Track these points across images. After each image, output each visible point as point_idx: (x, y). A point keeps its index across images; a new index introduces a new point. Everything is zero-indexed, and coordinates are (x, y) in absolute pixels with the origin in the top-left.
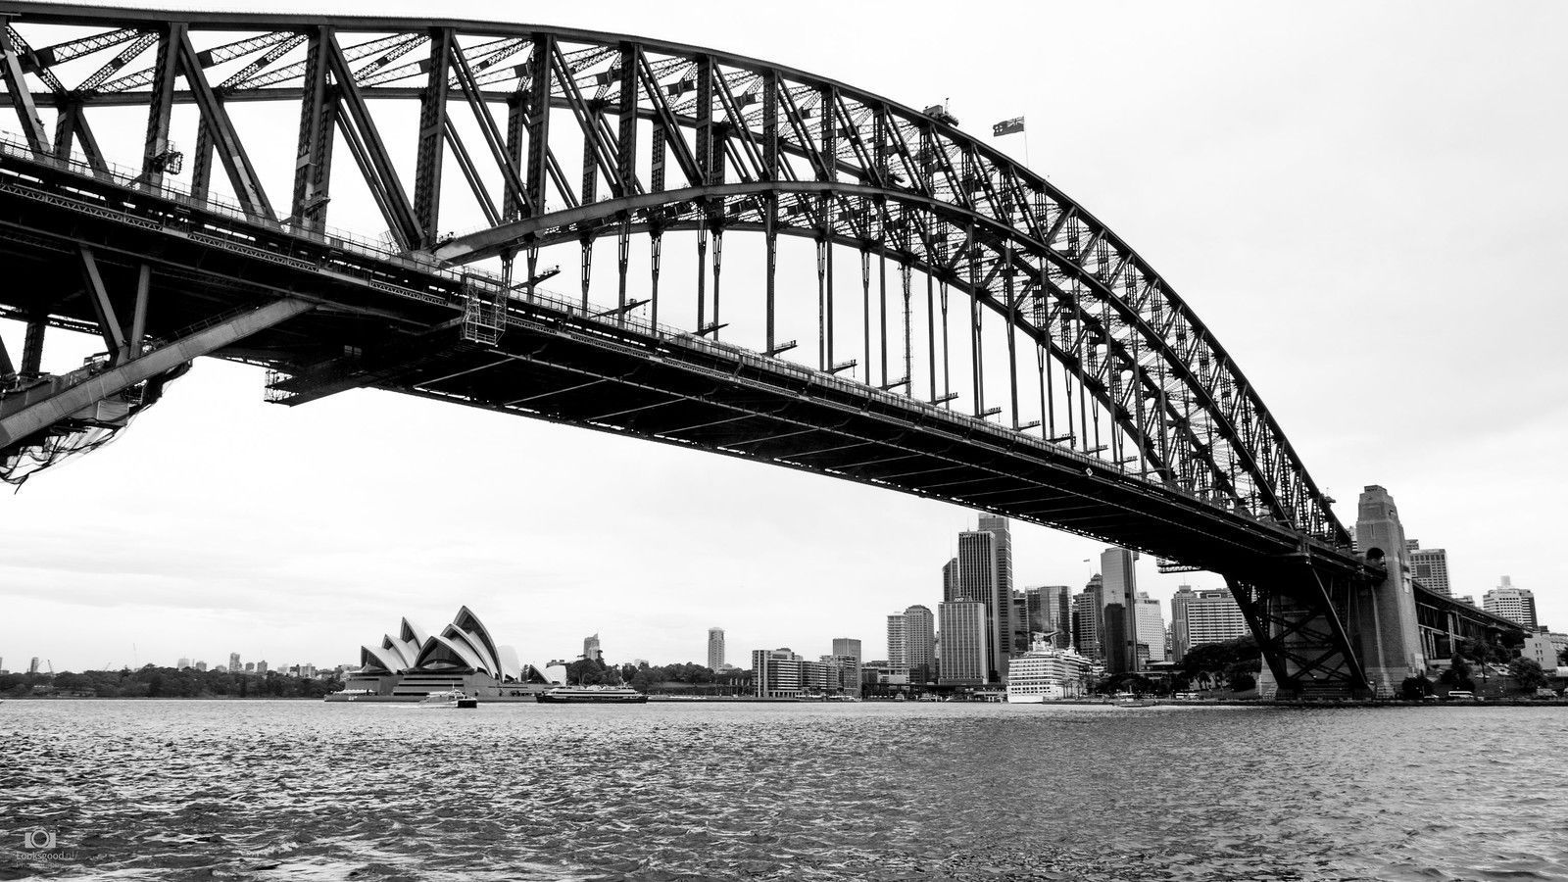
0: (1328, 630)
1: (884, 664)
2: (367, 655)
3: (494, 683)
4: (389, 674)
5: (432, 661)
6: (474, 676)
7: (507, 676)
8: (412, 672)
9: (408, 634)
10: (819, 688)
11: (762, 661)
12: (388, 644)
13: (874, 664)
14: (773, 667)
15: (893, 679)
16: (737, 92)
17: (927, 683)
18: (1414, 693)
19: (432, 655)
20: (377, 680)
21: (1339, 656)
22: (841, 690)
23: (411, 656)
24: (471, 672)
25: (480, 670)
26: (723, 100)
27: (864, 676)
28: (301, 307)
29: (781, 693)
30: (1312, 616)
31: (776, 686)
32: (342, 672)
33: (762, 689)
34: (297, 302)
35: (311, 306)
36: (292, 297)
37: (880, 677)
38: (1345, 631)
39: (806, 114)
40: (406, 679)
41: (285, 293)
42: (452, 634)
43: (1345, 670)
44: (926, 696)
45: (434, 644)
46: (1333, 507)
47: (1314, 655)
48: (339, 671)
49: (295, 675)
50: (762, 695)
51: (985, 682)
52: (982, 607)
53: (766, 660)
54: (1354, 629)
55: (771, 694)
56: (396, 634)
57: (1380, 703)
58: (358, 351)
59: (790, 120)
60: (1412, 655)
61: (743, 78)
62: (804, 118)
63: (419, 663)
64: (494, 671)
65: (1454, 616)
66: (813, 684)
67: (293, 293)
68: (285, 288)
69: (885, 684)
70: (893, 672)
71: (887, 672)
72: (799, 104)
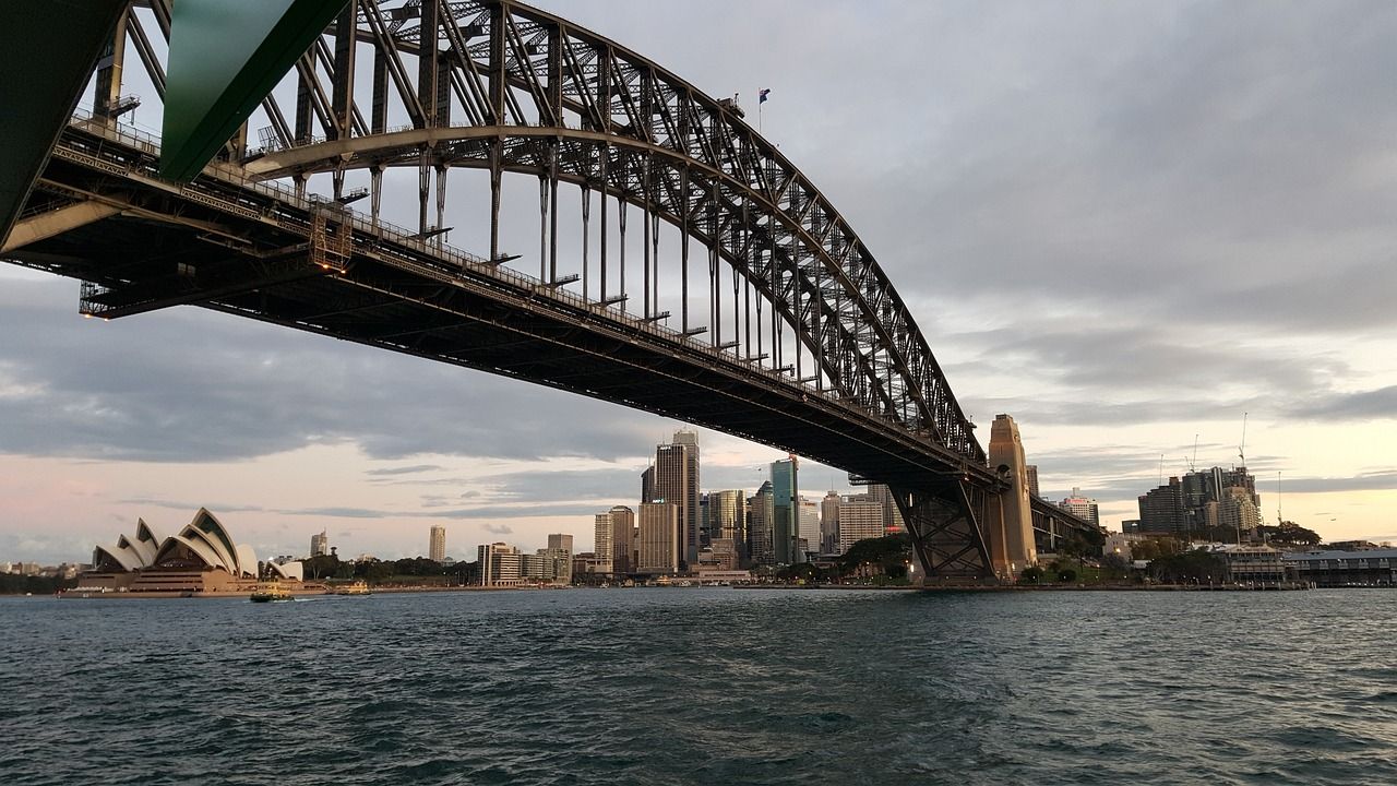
0: (967, 530)
1: (591, 555)
2: (101, 554)
3: (233, 579)
4: (125, 571)
5: (169, 560)
6: (213, 573)
7: (245, 572)
8: (148, 569)
9: (145, 533)
10: (536, 578)
11: (487, 555)
12: (124, 544)
13: (583, 555)
14: (497, 560)
15: (598, 568)
16: (463, 22)
17: (628, 570)
18: (1030, 580)
19: (169, 554)
20: (115, 577)
21: (975, 551)
22: (555, 578)
23: (148, 555)
24: (210, 569)
25: (218, 567)
26: (446, 29)
27: (574, 566)
28: (105, 211)
29: (503, 583)
30: (956, 517)
31: (499, 578)
32: (67, 569)
33: (486, 580)
34: (101, 206)
35: (116, 211)
36: (95, 200)
37: (588, 567)
38: (980, 527)
39: (532, 49)
40: (143, 577)
41: (87, 196)
42: (190, 534)
43: (979, 562)
44: (629, 583)
45: (172, 542)
46: (974, 431)
47: (955, 550)
48: (64, 567)
49: (18, 572)
50: (486, 584)
51: (676, 570)
52: (675, 506)
53: (491, 553)
54: (987, 529)
55: (494, 583)
56: (132, 534)
57: (1004, 589)
58: (192, 269)
59: (516, 55)
60: (1029, 550)
61: (470, 9)
62: (530, 54)
63: (156, 563)
64: (232, 568)
65: (1054, 519)
66: (531, 574)
67: (97, 196)
68: (88, 190)
69: (592, 573)
70: (599, 563)
71: (594, 563)
72: (525, 40)
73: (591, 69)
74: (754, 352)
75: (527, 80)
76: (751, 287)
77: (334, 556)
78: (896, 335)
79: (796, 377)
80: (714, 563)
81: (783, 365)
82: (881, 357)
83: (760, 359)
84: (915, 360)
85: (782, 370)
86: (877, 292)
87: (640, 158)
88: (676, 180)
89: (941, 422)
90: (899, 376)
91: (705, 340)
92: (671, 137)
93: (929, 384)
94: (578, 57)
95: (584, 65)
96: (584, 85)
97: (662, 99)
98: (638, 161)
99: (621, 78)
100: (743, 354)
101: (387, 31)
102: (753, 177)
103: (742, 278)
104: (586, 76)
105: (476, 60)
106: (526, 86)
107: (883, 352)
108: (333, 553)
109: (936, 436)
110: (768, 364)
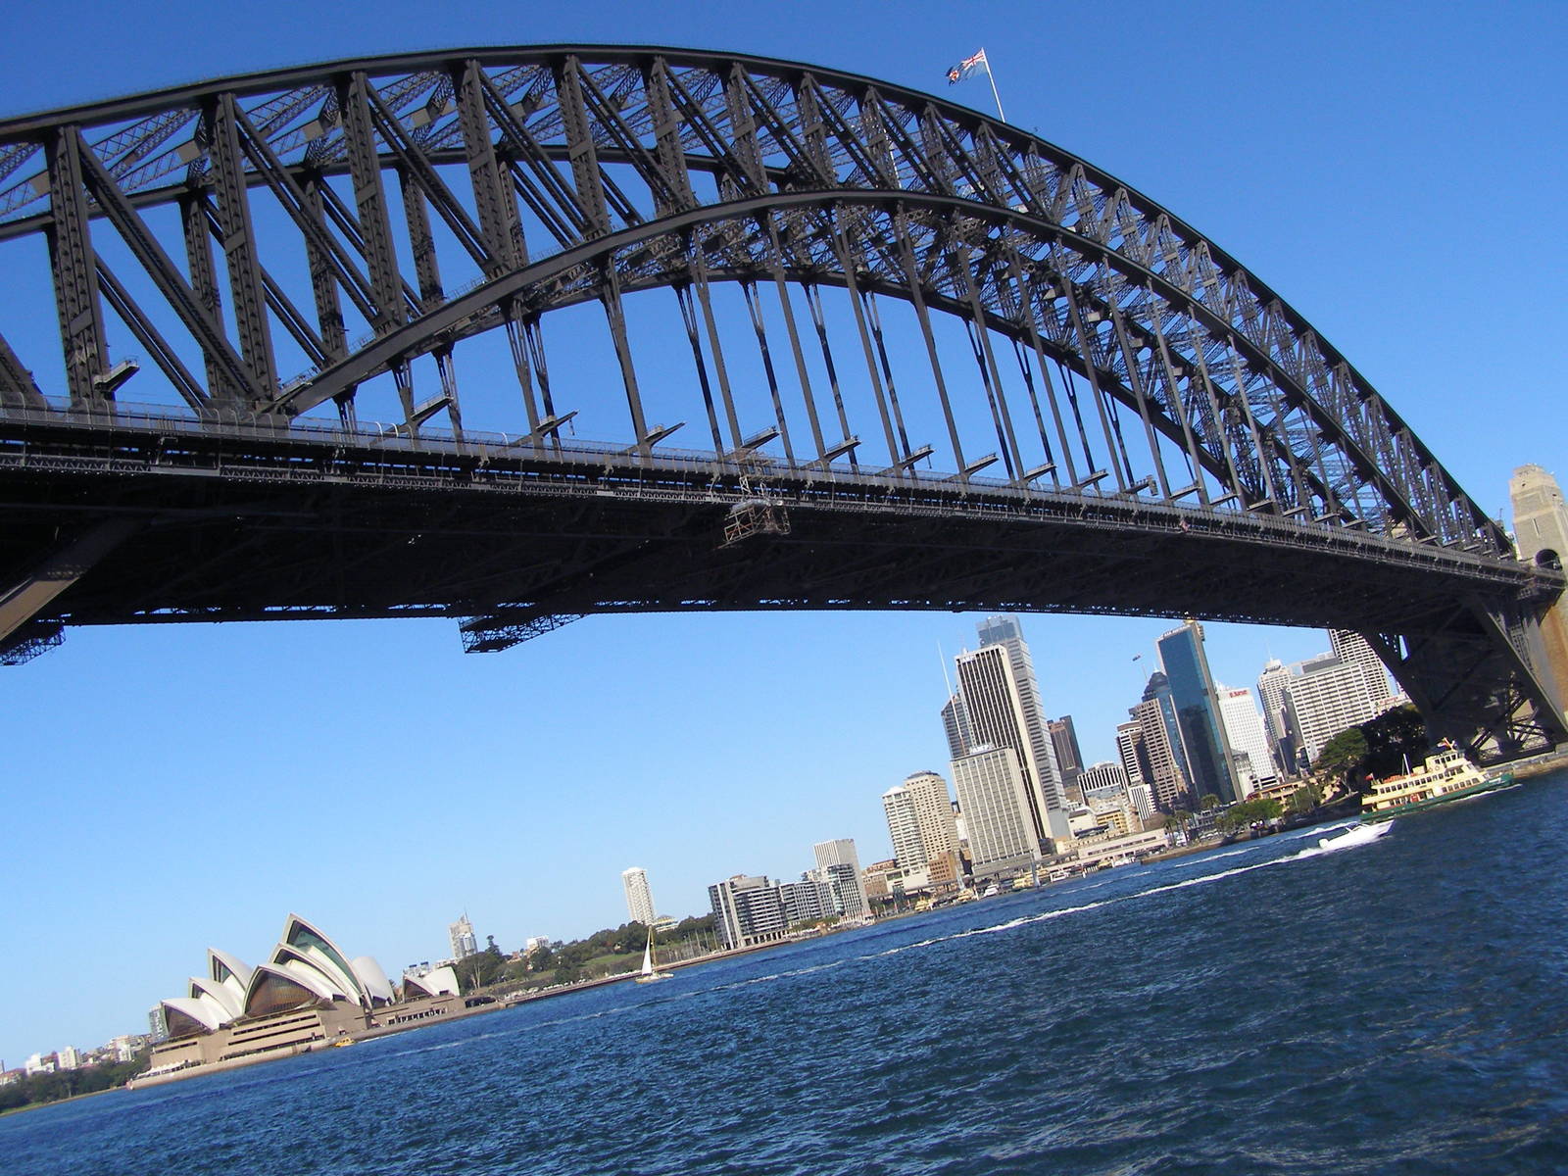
1: (892, 864)
2: (170, 1014)
3: (361, 1011)
4: (209, 1031)
7: (376, 999)
8: (241, 1021)
9: (220, 969)
10: (812, 917)
11: (725, 898)
12: (197, 992)
13: (880, 866)
14: (742, 903)
15: (911, 882)
19: (263, 993)
20: (195, 1043)
22: (843, 913)
23: (234, 1000)
24: (326, 1003)
25: (336, 997)
27: (870, 887)
29: (762, 937)
33: (733, 938)
37: (892, 883)
39: (621, 102)
40: (235, 1034)
42: (284, 957)
45: (263, 977)
50: (734, 946)
51: (1038, 856)
52: (1011, 754)
53: (729, 895)
55: (746, 942)
56: (203, 974)
62: (619, 110)
63: (248, 1009)
64: (355, 994)
66: (802, 914)
69: (901, 891)
70: (907, 872)
71: (899, 875)
72: (607, 93)
73: (715, 102)
74: (1083, 472)
75: (623, 147)
76: (1050, 362)
77: (493, 949)
78: (1310, 379)
79: (1161, 496)
80: (1101, 830)
81: (1136, 479)
82: (1295, 421)
83: (1095, 481)
84: (1353, 413)
85: (1134, 490)
86: (1261, 318)
87: (823, 213)
88: (887, 230)
89: (1423, 505)
90: (1332, 446)
91: (996, 475)
92: (859, 163)
93: (1386, 448)
94: (691, 92)
95: (703, 100)
96: (708, 127)
97: (833, 112)
98: (821, 219)
99: (762, 101)
100: (1065, 481)
101: (411, 142)
102: (1008, 188)
103: (1032, 353)
104: (709, 116)
105: (543, 143)
106: (623, 156)
107: (1296, 413)
108: (491, 943)
109: (1419, 530)
110: (1110, 485)
